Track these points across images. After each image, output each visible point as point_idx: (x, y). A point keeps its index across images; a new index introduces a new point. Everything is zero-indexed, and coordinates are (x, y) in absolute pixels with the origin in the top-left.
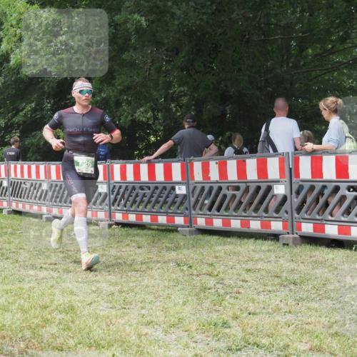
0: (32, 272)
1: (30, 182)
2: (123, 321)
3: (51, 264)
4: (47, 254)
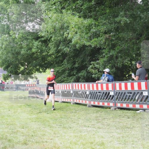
0: (85, 128)
1: (82, 91)
3: (92, 125)
4: (90, 121)
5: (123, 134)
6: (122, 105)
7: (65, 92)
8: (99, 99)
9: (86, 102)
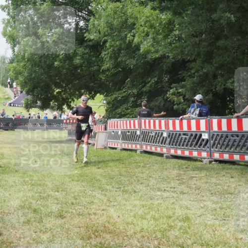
0: (159, 193)
1: (155, 131)
2: (224, 229)
3: (171, 188)
4: (168, 181)
5: (222, 204)
6: (221, 156)
7: (128, 133)
8: (183, 145)
9: (162, 150)
